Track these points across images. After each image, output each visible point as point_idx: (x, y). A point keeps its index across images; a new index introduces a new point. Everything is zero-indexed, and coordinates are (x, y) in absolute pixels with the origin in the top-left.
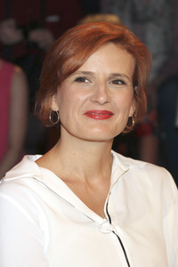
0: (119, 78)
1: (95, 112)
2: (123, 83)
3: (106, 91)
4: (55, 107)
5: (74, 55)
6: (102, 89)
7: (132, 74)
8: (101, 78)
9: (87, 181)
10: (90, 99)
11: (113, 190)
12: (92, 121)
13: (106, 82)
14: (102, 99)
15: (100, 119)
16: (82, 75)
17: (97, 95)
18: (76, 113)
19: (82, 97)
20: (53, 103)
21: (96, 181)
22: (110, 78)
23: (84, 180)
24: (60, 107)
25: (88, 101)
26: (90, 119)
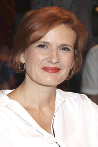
0: (66, 47)
1: (49, 68)
2: (68, 50)
3: (57, 55)
4: (23, 60)
5: (38, 30)
6: (55, 54)
7: (74, 44)
8: (54, 46)
9: (40, 109)
10: (47, 59)
11: (56, 114)
12: (46, 74)
13: (57, 48)
14: (54, 61)
15: (52, 72)
16: (42, 44)
17: (51, 57)
18: (37, 68)
19: (41, 57)
20: (22, 58)
21: (45, 109)
22: (60, 47)
23: (38, 109)
24: (26, 61)
25: (45, 61)
26: (45, 72)
